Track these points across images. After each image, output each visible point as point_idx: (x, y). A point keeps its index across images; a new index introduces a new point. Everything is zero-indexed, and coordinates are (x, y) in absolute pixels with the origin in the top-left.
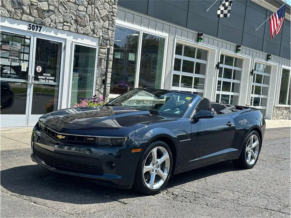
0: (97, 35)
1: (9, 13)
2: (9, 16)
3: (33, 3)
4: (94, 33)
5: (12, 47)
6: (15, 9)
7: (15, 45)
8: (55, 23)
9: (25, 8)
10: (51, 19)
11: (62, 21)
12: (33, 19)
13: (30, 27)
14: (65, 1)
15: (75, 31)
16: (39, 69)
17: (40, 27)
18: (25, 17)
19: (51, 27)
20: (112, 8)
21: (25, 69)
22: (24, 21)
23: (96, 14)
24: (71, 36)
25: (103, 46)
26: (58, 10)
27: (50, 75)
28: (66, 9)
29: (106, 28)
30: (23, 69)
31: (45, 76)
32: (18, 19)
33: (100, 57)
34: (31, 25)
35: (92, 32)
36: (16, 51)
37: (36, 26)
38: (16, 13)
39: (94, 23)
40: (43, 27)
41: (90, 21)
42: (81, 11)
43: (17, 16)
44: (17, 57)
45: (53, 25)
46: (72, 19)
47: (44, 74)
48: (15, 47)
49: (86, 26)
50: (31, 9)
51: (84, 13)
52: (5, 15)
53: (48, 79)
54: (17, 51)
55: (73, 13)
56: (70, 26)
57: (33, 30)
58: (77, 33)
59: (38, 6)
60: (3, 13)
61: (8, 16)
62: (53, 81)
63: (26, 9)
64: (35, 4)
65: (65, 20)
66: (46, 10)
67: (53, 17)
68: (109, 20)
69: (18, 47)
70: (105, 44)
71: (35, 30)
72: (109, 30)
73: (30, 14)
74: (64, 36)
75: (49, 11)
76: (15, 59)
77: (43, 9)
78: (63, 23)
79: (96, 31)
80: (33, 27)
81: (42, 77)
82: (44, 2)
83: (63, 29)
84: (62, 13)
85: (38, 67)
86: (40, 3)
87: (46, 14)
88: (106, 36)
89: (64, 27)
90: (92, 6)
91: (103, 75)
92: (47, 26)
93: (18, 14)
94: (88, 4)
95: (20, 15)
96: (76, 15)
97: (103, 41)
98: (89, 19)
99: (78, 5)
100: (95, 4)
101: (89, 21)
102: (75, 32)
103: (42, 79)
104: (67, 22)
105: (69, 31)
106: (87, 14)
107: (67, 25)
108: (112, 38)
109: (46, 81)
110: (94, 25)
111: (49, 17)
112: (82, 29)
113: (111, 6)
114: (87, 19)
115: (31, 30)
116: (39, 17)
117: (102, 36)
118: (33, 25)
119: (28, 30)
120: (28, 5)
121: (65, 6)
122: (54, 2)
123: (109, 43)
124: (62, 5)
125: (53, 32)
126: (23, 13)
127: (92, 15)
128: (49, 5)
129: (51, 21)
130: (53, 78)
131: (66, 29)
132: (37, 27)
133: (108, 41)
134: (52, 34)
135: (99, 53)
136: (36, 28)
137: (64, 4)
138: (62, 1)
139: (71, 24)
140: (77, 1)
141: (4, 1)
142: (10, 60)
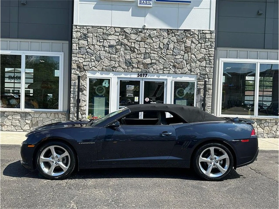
0: (194, 73)
2: (124, 71)
3: (139, 61)
4: (191, 71)
5: (128, 88)
6: (127, 67)
7: (130, 87)
8: (157, 70)
9: (134, 65)
10: (153, 68)
11: (162, 68)
12: (140, 70)
13: (139, 75)
14: (164, 55)
15: (174, 72)
16: (147, 100)
17: (146, 74)
18: (134, 70)
19: (154, 73)
20: (209, 51)
22: (134, 72)
23: (192, 58)
24: (171, 77)
25: (201, 80)
26: (159, 62)
27: (156, 103)
28: (165, 60)
29: (204, 67)
32: (130, 72)
33: (198, 88)
34: (139, 74)
35: (189, 72)
36: (131, 90)
37: (143, 74)
38: (128, 69)
39: (191, 65)
40: (148, 74)
41: (187, 64)
42: (178, 59)
43: (129, 70)
44: (132, 93)
45: (155, 71)
46: (171, 65)
49: (183, 68)
50: (138, 65)
51: (181, 60)
52: (121, 71)
55: (172, 61)
56: (169, 70)
57: (141, 77)
58: (176, 73)
59: (143, 62)
60: (119, 70)
64: (141, 61)
65: (164, 67)
66: (149, 63)
67: (155, 66)
68: (206, 61)
69: (132, 88)
70: (202, 78)
71: (143, 76)
72: (206, 68)
73: (138, 68)
74: (165, 77)
75: (151, 64)
77: (146, 63)
78: (163, 69)
79: (193, 70)
82: (147, 59)
83: (163, 73)
84: (162, 63)
85: (146, 98)
86: (145, 60)
87: (149, 66)
88: (204, 72)
89: (164, 71)
90: (188, 54)
91: (202, 100)
92: (150, 73)
93: (130, 69)
94: (185, 53)
95: (131, 69)
96: (174, 62)
97: (201, 76)
98: (186, 63)
99: (176, 56)
100: (191, 52)
101: (185, 64)
102: (174, 74)
104: (167, 68)
105: (168, 73)
106: (184, 59)
107: (167, 70)
108: (210, 73)
110: (191, 66)
111: (152, 67)
112: (179, 71)
113: (208, 50)
114: (184, 63)
115: (140, 77)
116: (144, 68)
117: (200, 72)
118: (141, 74)
119: (138, 77)
120: (136, 63)
121: (165, 58)
122: (155, 57)
123: (207, 77)
124: (161, 58)
125: (156, 76)
126: (133, 67)
127: (189, 60)
128: (151, 60)
129: (154, 69)
131: (166, 73)
132: (144, 74)
133: (207, 76)
134: (155, 77)
135: (197, 85)
136: (143, 75)
137: (163, 57)
138: (161, 56)
139: (170, 69)
140: (174, 53)
141: (120, 63)
142: (127, 96)
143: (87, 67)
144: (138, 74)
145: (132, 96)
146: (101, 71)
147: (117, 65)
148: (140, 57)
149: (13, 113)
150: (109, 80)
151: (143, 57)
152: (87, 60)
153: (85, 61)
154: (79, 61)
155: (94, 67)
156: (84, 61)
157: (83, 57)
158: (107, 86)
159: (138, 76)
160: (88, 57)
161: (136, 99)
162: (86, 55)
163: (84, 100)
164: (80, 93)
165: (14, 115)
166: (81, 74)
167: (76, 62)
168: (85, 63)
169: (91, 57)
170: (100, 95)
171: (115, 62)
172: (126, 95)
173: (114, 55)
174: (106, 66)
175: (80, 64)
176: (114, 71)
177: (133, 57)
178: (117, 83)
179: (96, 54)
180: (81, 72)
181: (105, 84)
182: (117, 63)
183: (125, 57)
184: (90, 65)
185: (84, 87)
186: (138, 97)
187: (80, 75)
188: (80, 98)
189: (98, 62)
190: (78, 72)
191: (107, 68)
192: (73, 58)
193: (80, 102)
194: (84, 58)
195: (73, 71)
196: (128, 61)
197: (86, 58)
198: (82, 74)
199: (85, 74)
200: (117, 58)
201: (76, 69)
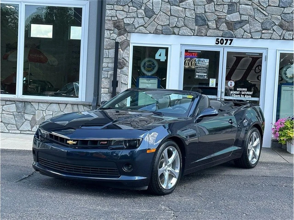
1: (193, 32)
3: (220, 17)
5: (199, 63)
6: (198, 27)
7: (202, 62)
8: (250, 33)
9: (210, 23)
10: (243, 29)
11: (259, 29)
12: (220, 33)
13: (218, 42)
14: (264, 7)
15: (280, 37)
16: (231, 84)
17: (230, 40)
18: (210, 32)
19: (244, 38)
21: (214, 85)
22: (210, 36)
26: (254, 18)
27: (246, 89)
28: (266, 16)
30: (211, 85)
31: (239, 91)
32: (203, 36)
34: (219, 39)
36: (203, 68)
37: (225, 40)
38: (199, 30)
40: (234, 39)
44: (205, 73)
45: (246, 35)
46: (275, 24)
47: (238, 89)
48: (202, 63)
50: (217, 23)
52: (187, 34)
53: (243, 95)
54: (205, 68)
55: (277, 17)
56: (272, 33)
57: (222, 44)
58: (284, 39)
59: (227, 19)
60: (185, 32)
61: (191, 34)
62: (251, 96)
63: (212, 24)
64: (223, 17)
65: (263, 28)
66: (237, 21)
67: (247, 27)
69: (206, 63)
73: (217, 29)
74: (265, 45)
75: (240, 21)
76: (203, 75)
77: (232, 20)
78: (261, 31)
80: (222, 41)
81: (235, 92)
82: (234, 14)
83: (261, 38)
84: (260, 21)
86: (229, 16)
87: (239, 25)
89: (263, 35)
92: (238, 38)
93: (202, 31)
95: (204, 31)
96: (281, 19)
99: (284, 8)
102: (280, 39)
103: (236, 94)
104: (268, 30)
105: (270, 39)
107: (268, 33)
109: (240, 96)
111: (241, 27)
112: (290, 35)
115: (220, 44)
116: (228, 30)
118: (222, 39)
119: (216, 45)
120: (215, 20)
121: (264, 12)
122: (247, 11)
124: (259, 12)
126: (209, 28)
128: (241, 15)
129: (245, 31)
130: (251, 93)
131: (266, 38)
132: (227, 40)
136: (225, 42)
137: (262, 11)
138: (259, 8)
139: (274, 30)
140: (281, 4)
141: (186, 21)
142: (197, 76)
143: (130, 27)
144: (217, 39)
145: (206, 77)
146: (153, 33)
147: (181, 24)
148: (221, 11)
149: (5, 102)
150: (167, 49)
151: (226, 11)
152: (132, 15)
153: (128, 16)
154: (117, 17)
155: (142, 27)
156: (126, 17)
157: (125, 10)
158: (163, 59)
159: (216, 43)
160: (132, 9)
161: (212, 83)
162: (129, 7)
163: (123, 82)
164: (119, 71)
165: (6, 104)
166: (120, 39)
167: (113, 19)
168: (127, 21)
169: (137, 9)
170: (149, 74)
171: (178, 17)
172: (194, 75)
173: (177, 6)
174: (162, 24)
175: (119, 22)
176: (176, 34)
177: (209, 9)
178: (181, 54)
179: (146, 5)
180: (120, 34)
181: (160, 55)
182: (182, 20)
183: (194, 10)
184: (136, 23)
185: (125, 61)
186: (215, 79)
187: (118, 40)
188: (117, 79)
189: (150, 18)
190: (115, 36)
191: (164, 29)
192: (108, 12)
193: (117, 86)
194: (127, 12)
195: (107, 34)
196: (200, 17)
197: (128, 12)
198: (123, 40)
199: (126, 39)
200: (182, 11)
201: (112, 30)
